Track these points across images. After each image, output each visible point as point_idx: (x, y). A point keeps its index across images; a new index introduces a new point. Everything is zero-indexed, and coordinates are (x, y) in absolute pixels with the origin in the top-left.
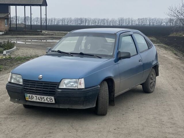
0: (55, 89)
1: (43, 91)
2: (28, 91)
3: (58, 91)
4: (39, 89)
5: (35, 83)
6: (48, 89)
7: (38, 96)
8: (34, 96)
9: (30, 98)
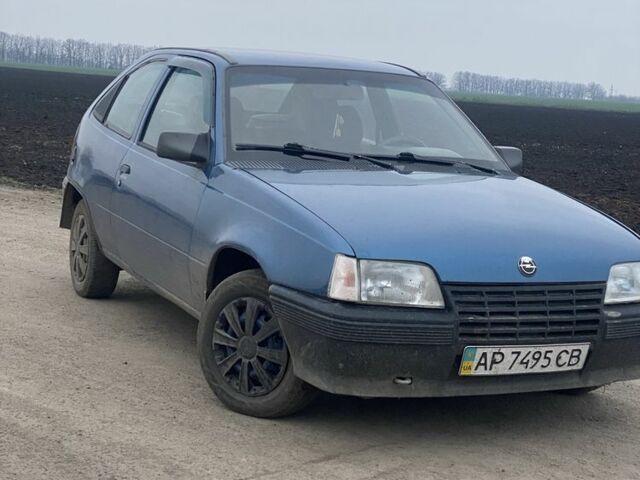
0: (596, 311)
1: (553, 323)
2: (483, 335)
3: (612, 319)
4: (535, 318)
5: (511, 293)
6: (570, 312)
7: (524, 350)
8: (507, 351)
9: (485, 364)
